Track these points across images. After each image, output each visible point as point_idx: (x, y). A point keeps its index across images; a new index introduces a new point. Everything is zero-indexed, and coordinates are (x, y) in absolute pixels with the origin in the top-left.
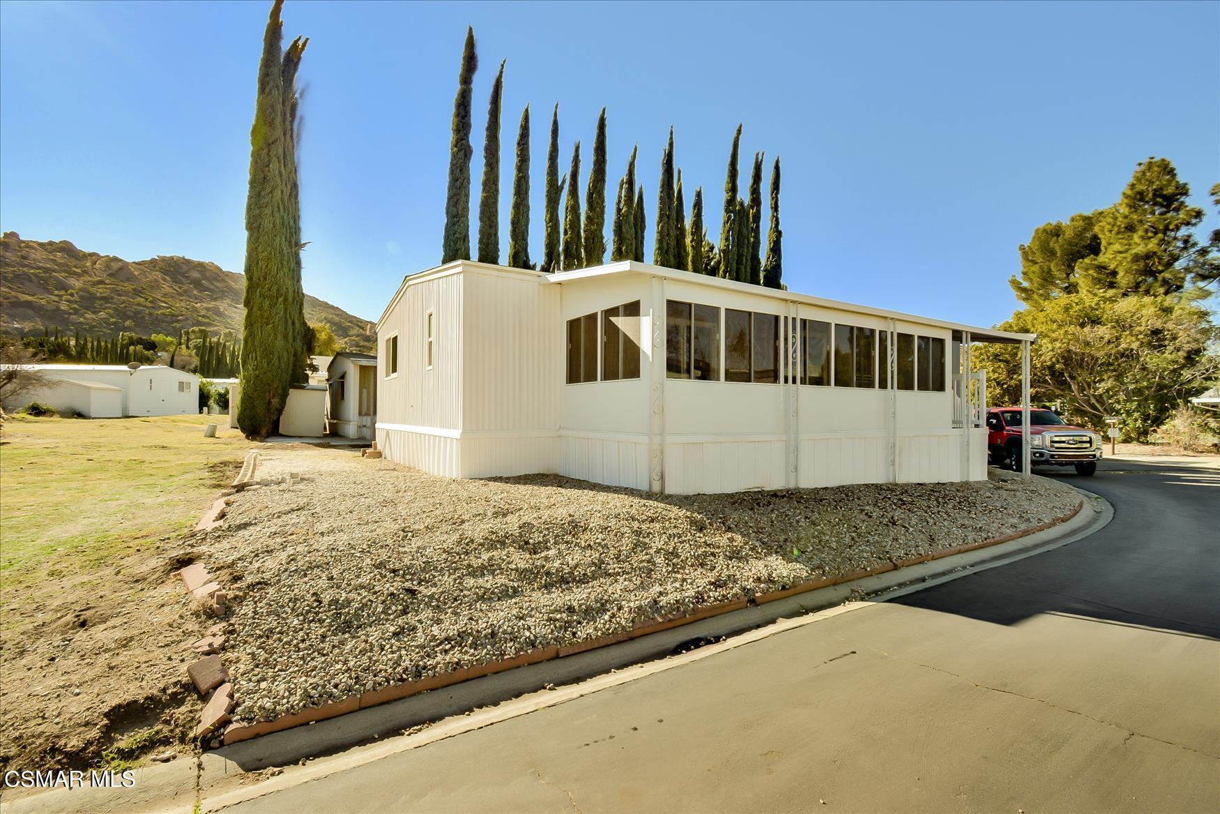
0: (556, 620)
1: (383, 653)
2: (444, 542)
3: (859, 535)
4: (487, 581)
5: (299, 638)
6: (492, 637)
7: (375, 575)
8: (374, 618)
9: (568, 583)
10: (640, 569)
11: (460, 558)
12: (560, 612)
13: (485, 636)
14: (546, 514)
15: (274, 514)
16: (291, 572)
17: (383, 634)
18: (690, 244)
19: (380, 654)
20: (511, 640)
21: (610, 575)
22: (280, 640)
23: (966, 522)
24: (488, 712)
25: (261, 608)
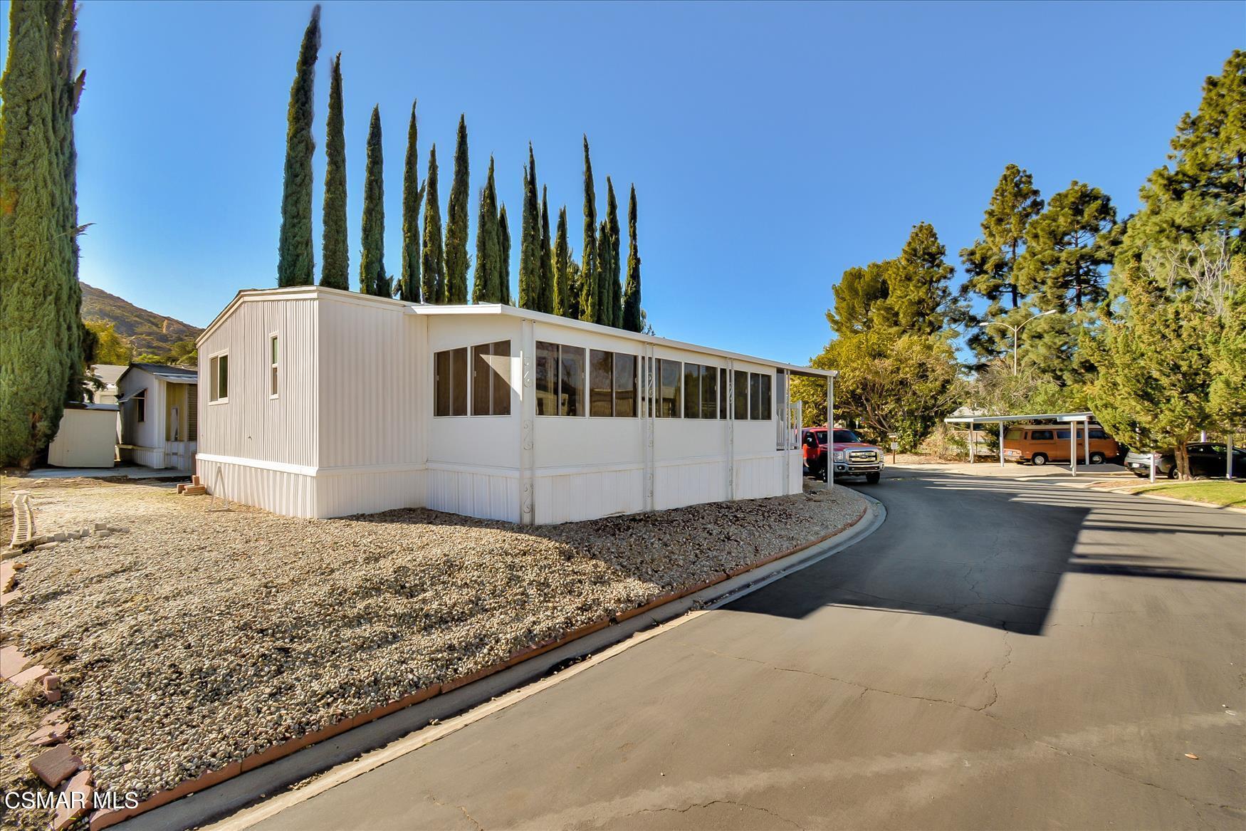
0: (438, 659)
1: (261, 716)
2: (314, 594)
3: (702, 552)
4: (365, 630)
5: (161, 714)
6: (375, 685)
7: (240, 638)
8: (246, 682)
9: (447, 622)
10: (515, 602)
11: (334, 609)
12: (440, 651)
13: (368, 684)
14: (420, 556)
15: (92, 578)
16: (137, 645)
17: (258, 697)
18: (555, 266)
19: (257, 717)
20: (395, 685)
21: (487, 610)
22: (138, 719)
23: (783, 533)
24: (376, 754)
25: (107, 687)
